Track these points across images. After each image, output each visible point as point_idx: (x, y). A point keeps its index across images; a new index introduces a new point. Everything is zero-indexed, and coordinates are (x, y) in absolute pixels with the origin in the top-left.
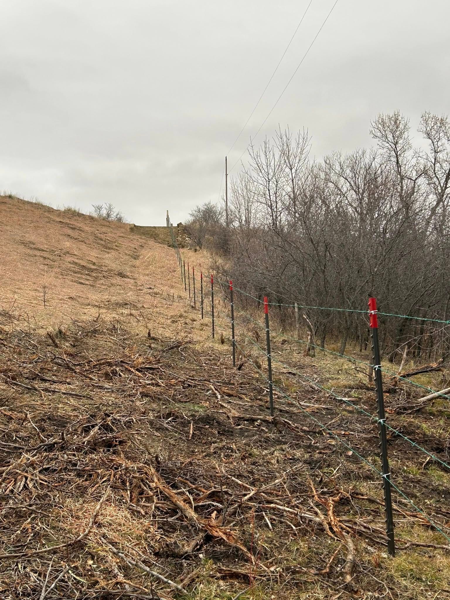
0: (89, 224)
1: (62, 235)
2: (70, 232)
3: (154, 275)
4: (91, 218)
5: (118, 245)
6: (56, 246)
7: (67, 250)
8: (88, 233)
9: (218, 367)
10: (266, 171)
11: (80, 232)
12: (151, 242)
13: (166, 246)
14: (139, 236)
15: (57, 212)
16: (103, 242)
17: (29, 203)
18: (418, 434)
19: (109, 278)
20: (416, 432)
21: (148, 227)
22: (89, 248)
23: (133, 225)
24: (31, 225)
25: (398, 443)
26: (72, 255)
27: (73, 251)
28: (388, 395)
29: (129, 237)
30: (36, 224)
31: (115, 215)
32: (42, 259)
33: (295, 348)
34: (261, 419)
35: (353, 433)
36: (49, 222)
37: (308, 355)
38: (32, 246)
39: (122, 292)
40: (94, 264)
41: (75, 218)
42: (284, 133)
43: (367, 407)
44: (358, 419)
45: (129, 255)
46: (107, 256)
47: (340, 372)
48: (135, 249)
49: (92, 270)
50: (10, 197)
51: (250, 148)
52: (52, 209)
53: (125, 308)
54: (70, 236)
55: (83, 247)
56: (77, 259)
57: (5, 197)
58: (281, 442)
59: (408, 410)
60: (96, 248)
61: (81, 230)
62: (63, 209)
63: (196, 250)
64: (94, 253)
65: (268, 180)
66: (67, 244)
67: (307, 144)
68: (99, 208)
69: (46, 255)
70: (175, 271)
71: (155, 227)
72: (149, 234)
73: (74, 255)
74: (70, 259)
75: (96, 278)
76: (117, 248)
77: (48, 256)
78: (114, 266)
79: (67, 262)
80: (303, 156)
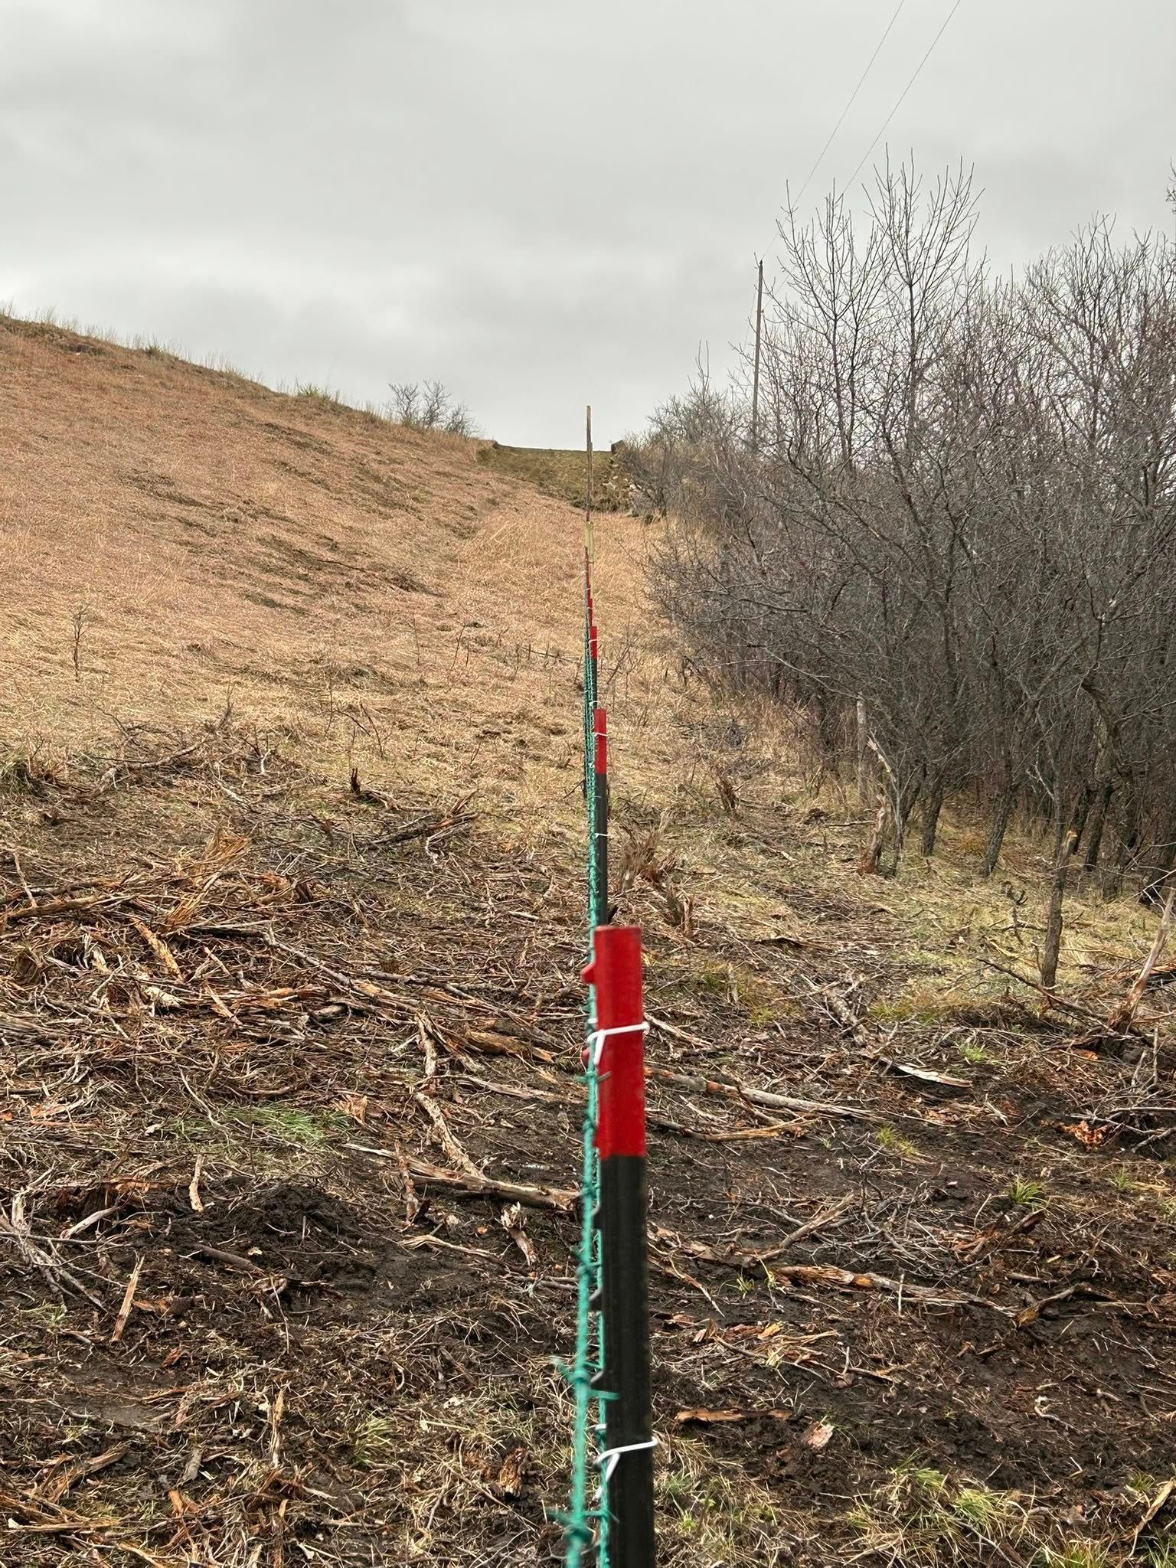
0: (361, 435)
1: (264, 461)
2: (289, 454)
3: (508, 585)
4: (370, 420)
5: (423, 495)
6: (237, 491)
7: (266, 505)
8: (344, 459)
9: (535, 912)
10: (828, 287)
11: (319, 456)
12: (528, 493)
13: (566, 506)
14: (496, 475)
15: (276, 399)
16: (378, 487)
17: (200, 371)
18: (1162, 1290)
19: (364, 591)
20: (1154, 1281)
21: (532, 451)
22: (334, 503)
23: (491, 445)
24: (183, 432)
25: (1073, 1333)
26: (276, 518)
27: (281, 508)
28: (1095, 1058)
29: (465, 475)
30: (197, 429)
31: (449, 414)
32: (178, 528)
33: (841, 842)
34: (527, 1201)
35: (887, 1282)
36: (235, 425)
37: (873, 868)
38: (163, 488)
39: (379, 632)
40: (334, 547)
41: (323, 417)
42: (896, 176)
43: (1006, 1111)
44: (947, 1179)
45: (447, 526)
46: (380, 525)
47: (961, 939)
48: (472, 509)
49: (319, 565)
50: (151, 352)
51: (783, 216)
52: (266, 389)
53: (355, 685)
54: (285, 464)
55: (318, 497)
56: (288, 531)
57: (139, 353)
58: (553, 1339)
59: (1158, 1126)
60: (355, 501)
61: (323, 452)
62: (292, 392)
63: (649, 519)
64: (344, 517)
65: (832, 315)
66: (270, 487)
67: (964, 213)
68: (408, 395)
69: (193, 514)
70: (572, 576)
71: (551, 452)
72: (528, 469)
73: (284, 519)
74: (264, 530)
75: (324, 588)
76: (415, 504)
77: (200, 520)
78: (394, 556)
79: (251, 539)
80: (951, 248)
